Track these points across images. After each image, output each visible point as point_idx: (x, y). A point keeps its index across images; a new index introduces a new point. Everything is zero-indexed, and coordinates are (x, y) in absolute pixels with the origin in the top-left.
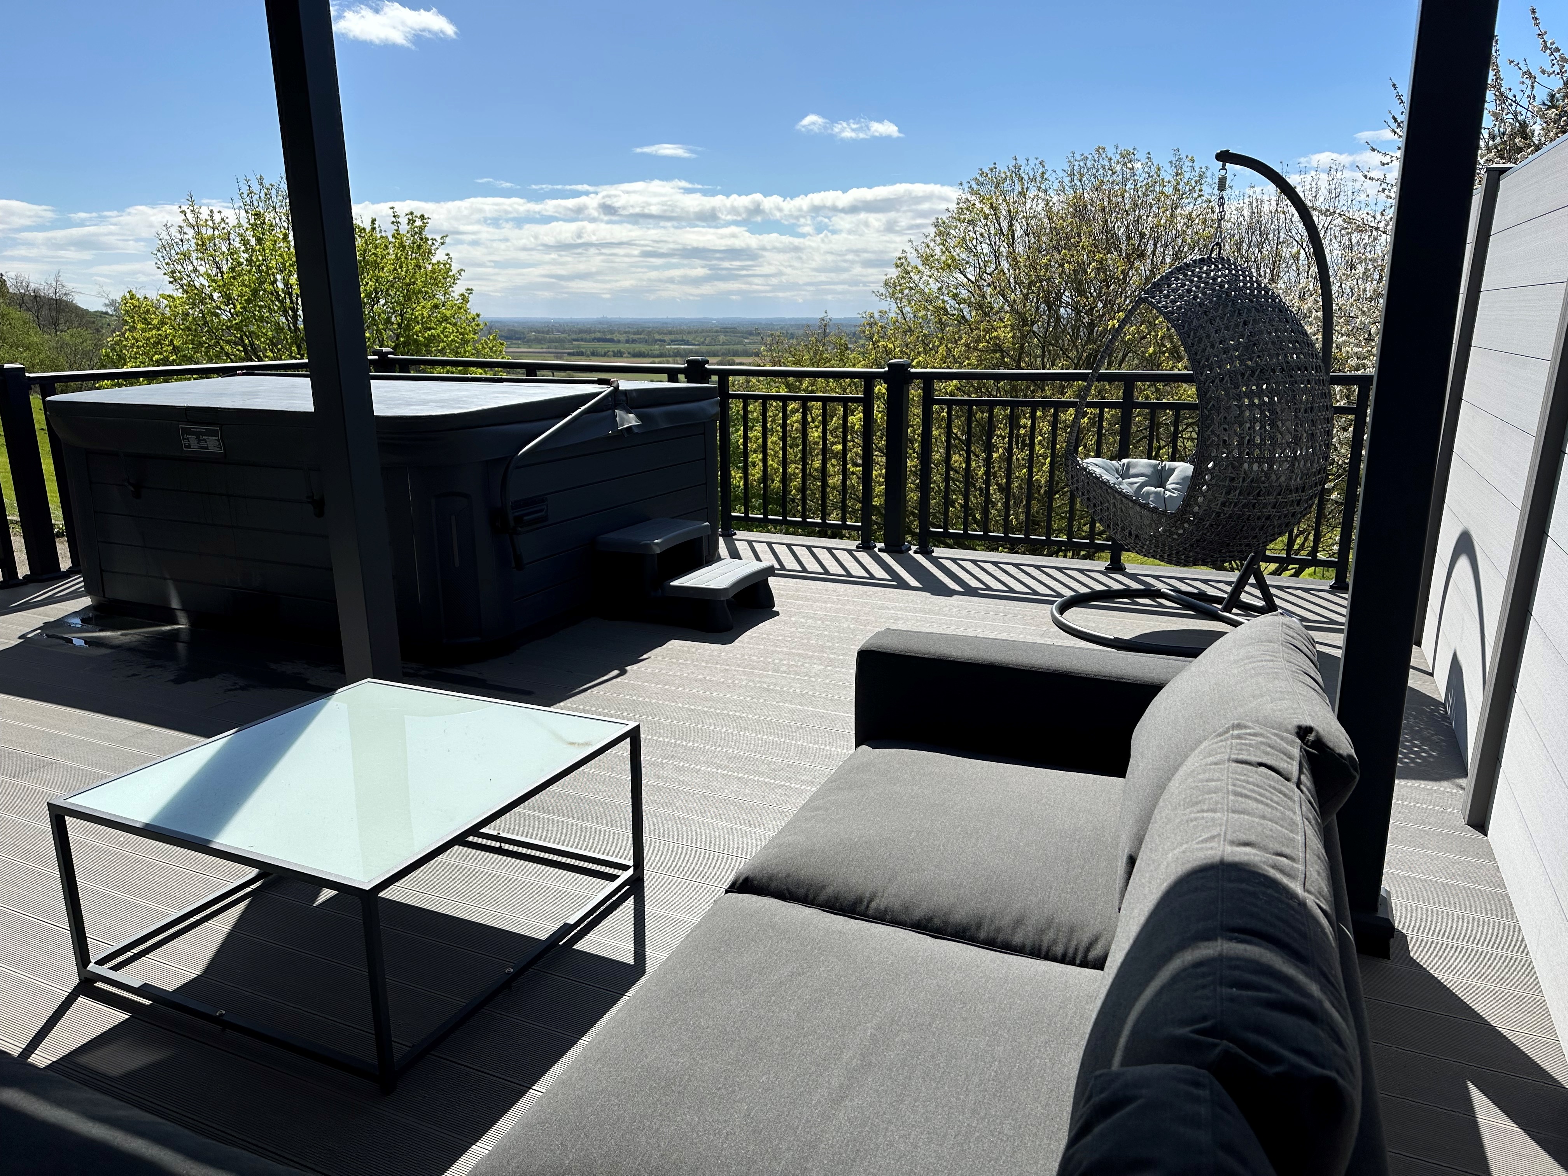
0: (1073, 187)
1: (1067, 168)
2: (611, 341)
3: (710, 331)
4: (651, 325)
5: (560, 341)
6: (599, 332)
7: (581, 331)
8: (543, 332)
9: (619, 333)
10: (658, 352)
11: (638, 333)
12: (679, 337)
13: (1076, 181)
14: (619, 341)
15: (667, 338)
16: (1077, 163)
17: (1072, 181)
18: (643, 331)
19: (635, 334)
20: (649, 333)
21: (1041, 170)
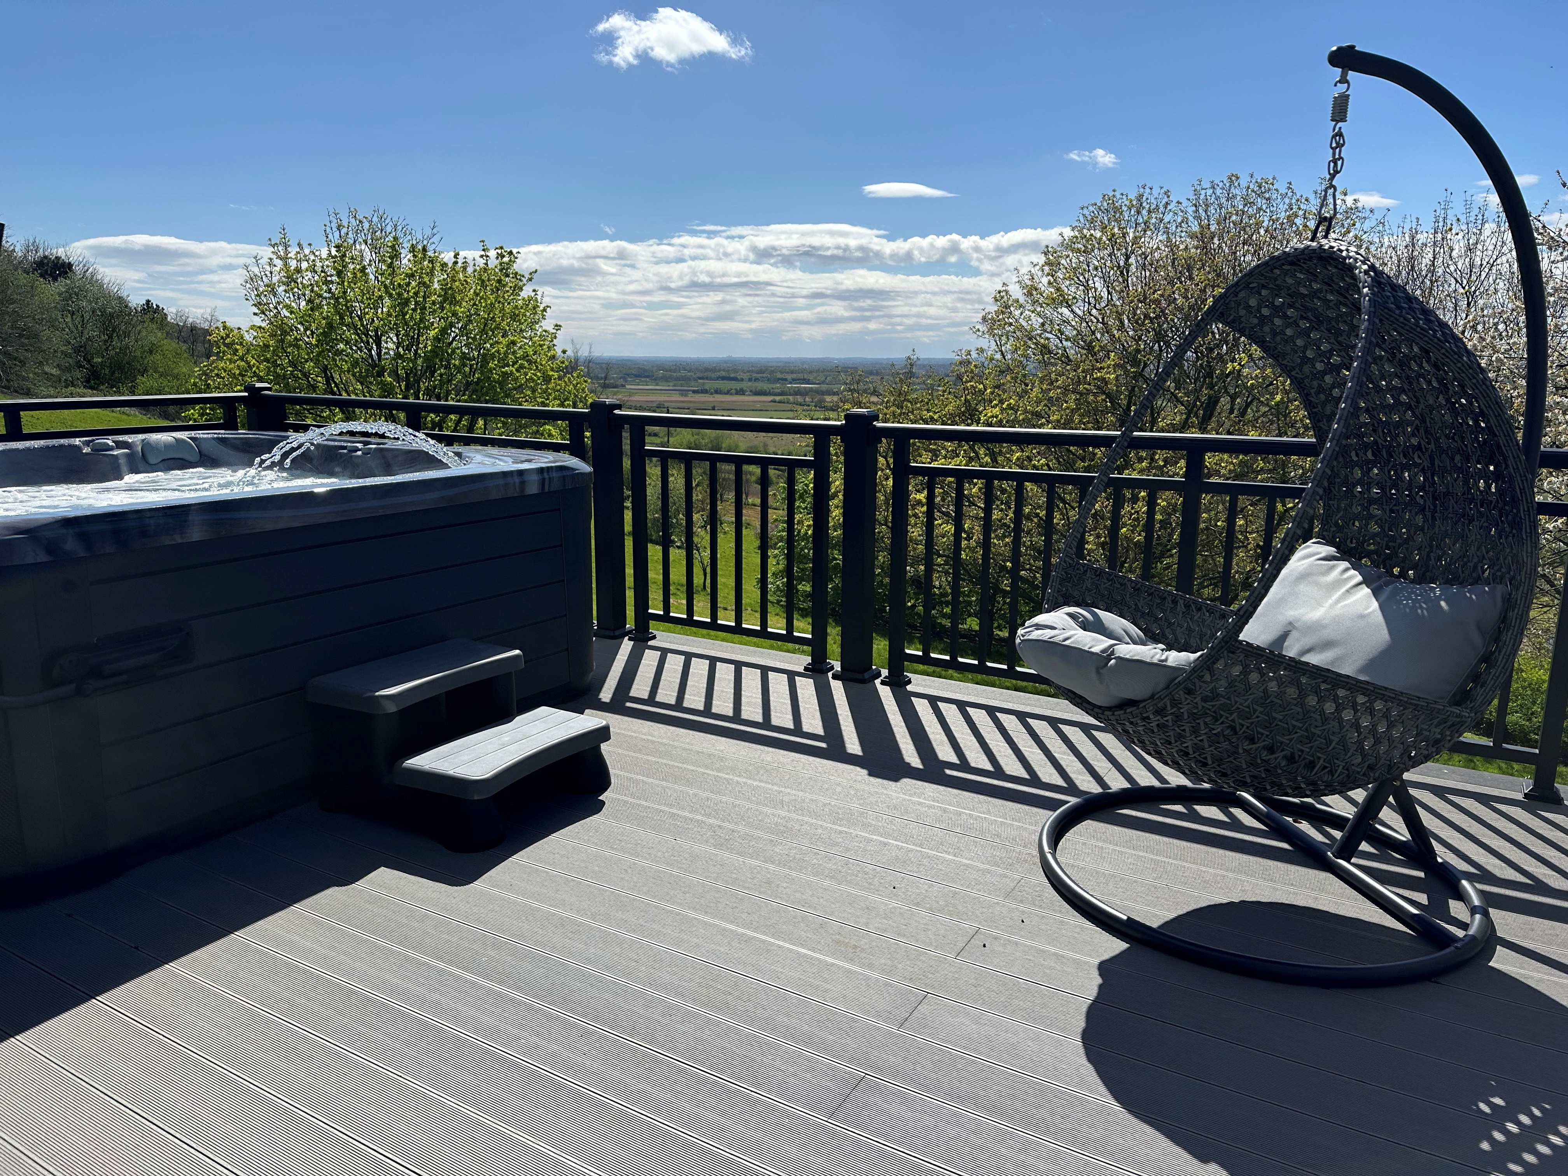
0: (1198, 218)
1: (1192, 197)
2: (735, 379)
3: (831, 371)
4: (774, 364)
5: (686, 379)
6: (724, 370)
7: (707, 370)
8: (670, 371)
9: (743, 371)
10: (779, 391)
11: (761, 372)
12: (800, 376)
13: (1201, 211)
14: (742, 380)
15: (789, 377)
16: (1203, 192)
17: (1197, 211)
18: (766, 370)
19: (757, 373)
20: (772, 372)
21: (1166, 200)
